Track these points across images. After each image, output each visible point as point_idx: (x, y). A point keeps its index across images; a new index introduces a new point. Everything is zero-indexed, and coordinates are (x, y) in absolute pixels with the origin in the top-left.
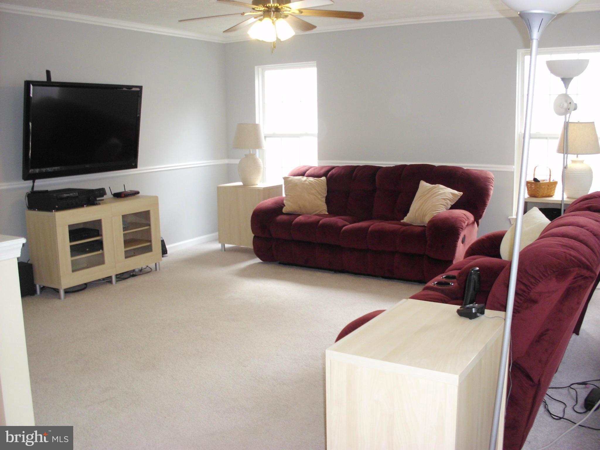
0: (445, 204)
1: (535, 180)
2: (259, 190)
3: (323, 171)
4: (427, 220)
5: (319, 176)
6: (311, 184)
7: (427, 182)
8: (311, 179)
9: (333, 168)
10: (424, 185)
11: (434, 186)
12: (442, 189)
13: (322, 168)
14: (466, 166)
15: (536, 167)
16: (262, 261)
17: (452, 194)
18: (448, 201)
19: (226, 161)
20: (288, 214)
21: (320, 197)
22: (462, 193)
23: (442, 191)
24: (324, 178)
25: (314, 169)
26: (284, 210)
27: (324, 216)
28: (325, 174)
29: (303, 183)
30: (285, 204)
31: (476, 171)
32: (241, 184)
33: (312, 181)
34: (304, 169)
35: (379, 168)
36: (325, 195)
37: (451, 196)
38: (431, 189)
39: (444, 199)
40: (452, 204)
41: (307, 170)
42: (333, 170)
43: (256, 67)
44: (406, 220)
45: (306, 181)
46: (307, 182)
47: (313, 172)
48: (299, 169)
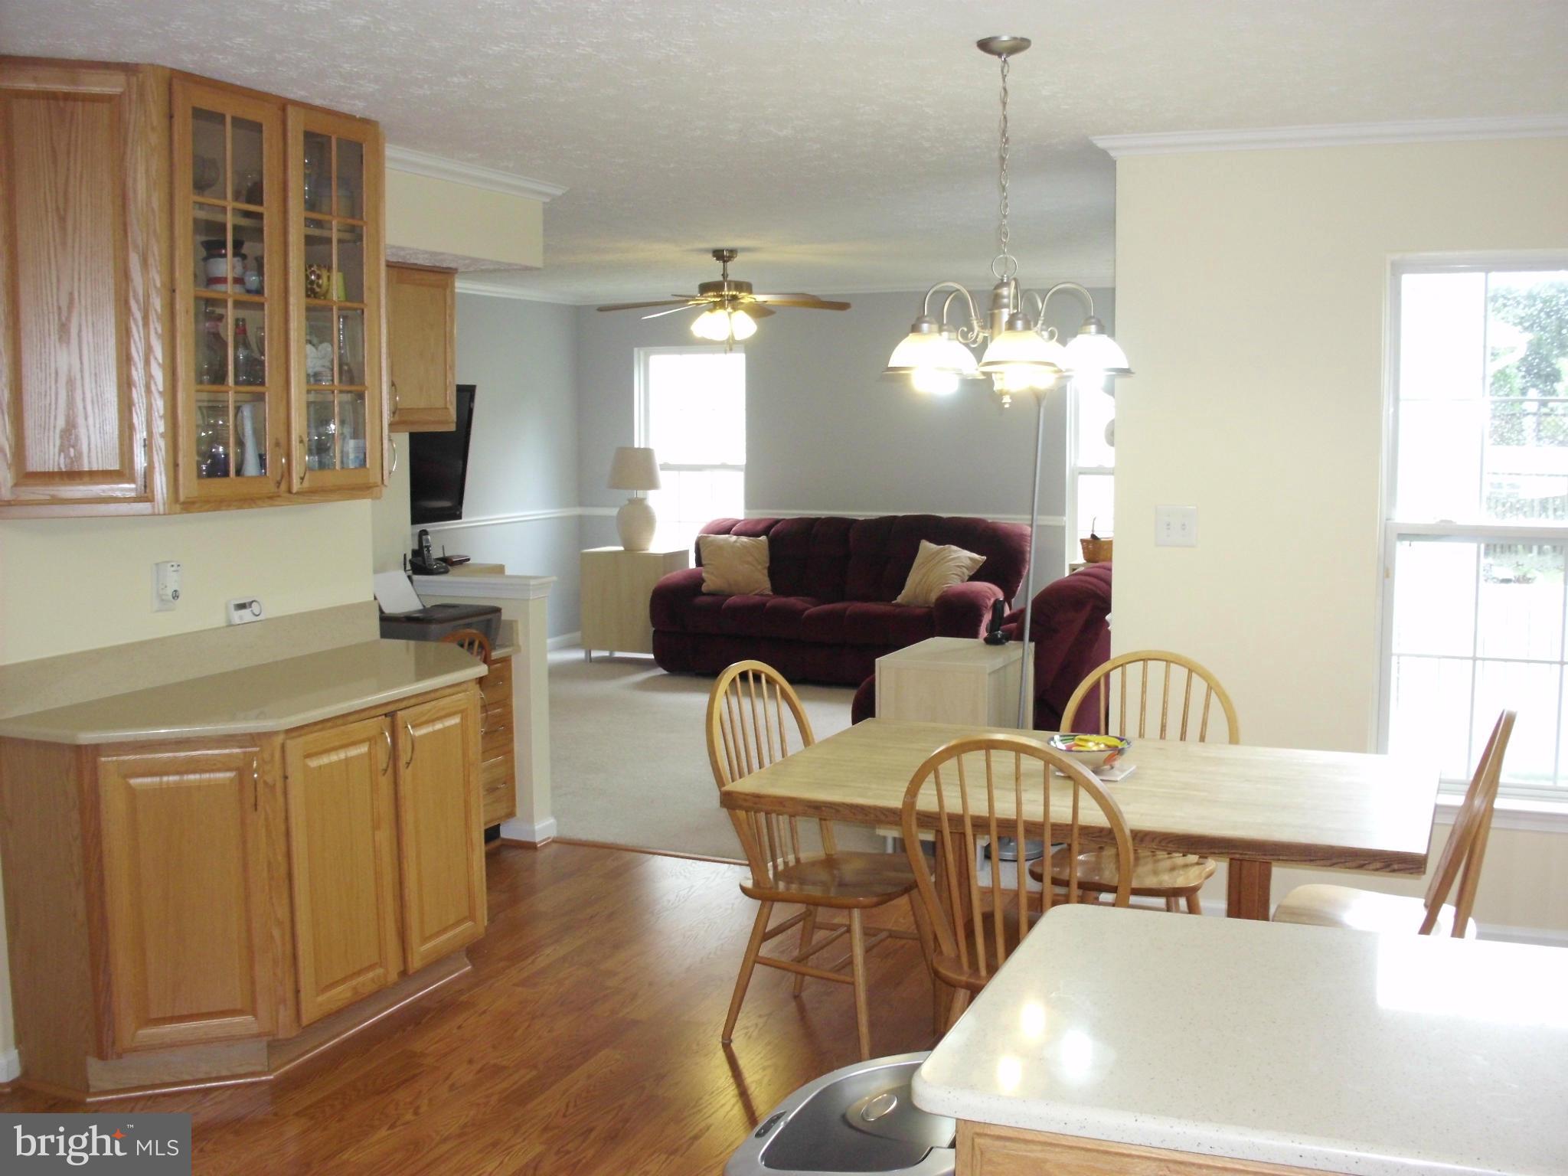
0: (960, 573)
1: (1093, 537)
2: (655, 558)
3: (760, 527)
4: (934, 597)
5: (757, 535)
6: (744, 546)
7: (931, 542)
8: (744, 539)
9: (777, 522)
10: (927, 547)
11: (941, 549)
12: (955, 551)
13: (759, 521)
14: (990, 517)
15: (1094, 519)
16: (665, 672)
17: (971, 559)
18: (965, 570)
19: (577, 511)
20: (710, 594)
21: (760, 567)
22: (985, 558)
23: (954, 555)
24: (763, 538)
25: (745, 524)
26: (704, 588)
27: (768, 595)
28: (765, 531)
29: (733, 545)
30: (706, 579)
31: (1006, 525)
32: (621, 548)
33: (746, 542)
34: (727, 524)
35: (855, 521)
36: (767, 565)
37: (968, 562)
38: (938, 553)
39: (958, 566)
40: (971, 574)
41: (734, 525)
42: (779, 525)
43: (636, 350)
44: (899, 599)
45: (735, 542)
46: (738, 544)
47: (744, 529)
48: (719, 524)
